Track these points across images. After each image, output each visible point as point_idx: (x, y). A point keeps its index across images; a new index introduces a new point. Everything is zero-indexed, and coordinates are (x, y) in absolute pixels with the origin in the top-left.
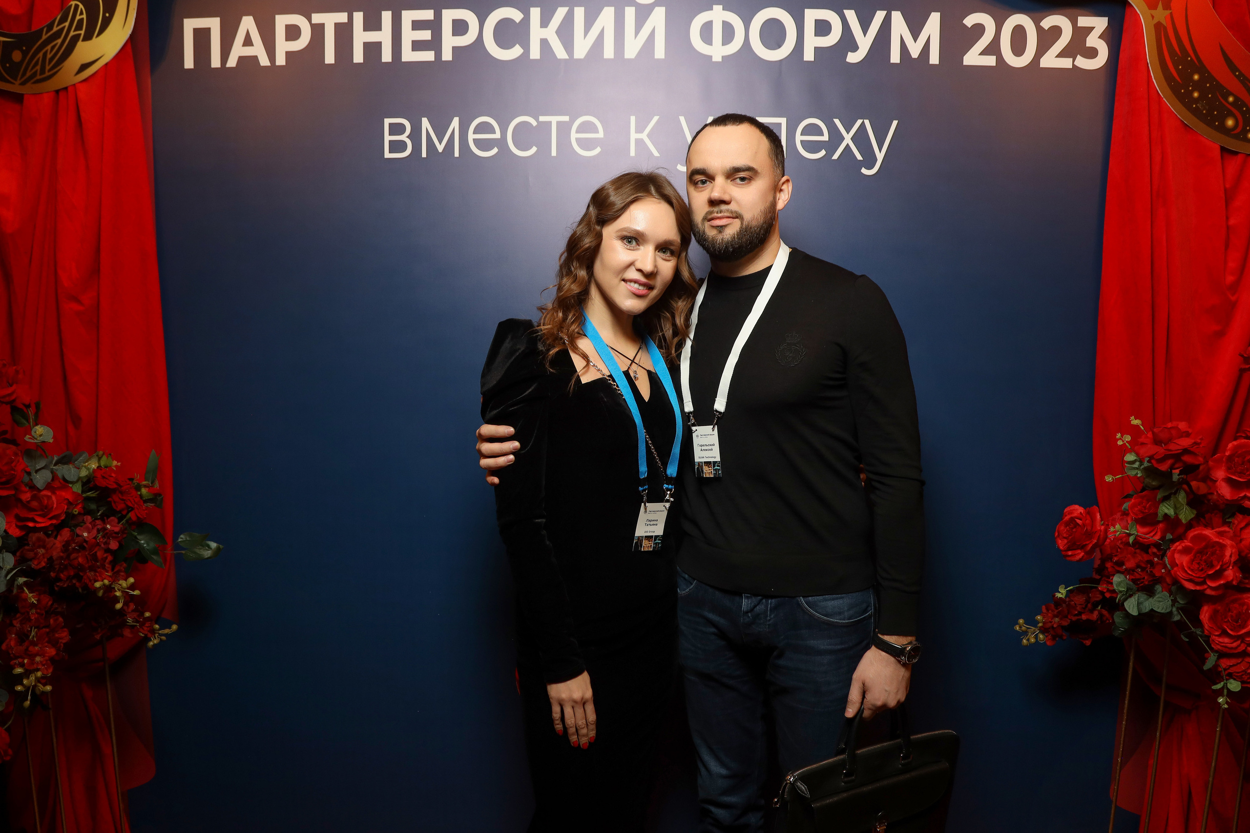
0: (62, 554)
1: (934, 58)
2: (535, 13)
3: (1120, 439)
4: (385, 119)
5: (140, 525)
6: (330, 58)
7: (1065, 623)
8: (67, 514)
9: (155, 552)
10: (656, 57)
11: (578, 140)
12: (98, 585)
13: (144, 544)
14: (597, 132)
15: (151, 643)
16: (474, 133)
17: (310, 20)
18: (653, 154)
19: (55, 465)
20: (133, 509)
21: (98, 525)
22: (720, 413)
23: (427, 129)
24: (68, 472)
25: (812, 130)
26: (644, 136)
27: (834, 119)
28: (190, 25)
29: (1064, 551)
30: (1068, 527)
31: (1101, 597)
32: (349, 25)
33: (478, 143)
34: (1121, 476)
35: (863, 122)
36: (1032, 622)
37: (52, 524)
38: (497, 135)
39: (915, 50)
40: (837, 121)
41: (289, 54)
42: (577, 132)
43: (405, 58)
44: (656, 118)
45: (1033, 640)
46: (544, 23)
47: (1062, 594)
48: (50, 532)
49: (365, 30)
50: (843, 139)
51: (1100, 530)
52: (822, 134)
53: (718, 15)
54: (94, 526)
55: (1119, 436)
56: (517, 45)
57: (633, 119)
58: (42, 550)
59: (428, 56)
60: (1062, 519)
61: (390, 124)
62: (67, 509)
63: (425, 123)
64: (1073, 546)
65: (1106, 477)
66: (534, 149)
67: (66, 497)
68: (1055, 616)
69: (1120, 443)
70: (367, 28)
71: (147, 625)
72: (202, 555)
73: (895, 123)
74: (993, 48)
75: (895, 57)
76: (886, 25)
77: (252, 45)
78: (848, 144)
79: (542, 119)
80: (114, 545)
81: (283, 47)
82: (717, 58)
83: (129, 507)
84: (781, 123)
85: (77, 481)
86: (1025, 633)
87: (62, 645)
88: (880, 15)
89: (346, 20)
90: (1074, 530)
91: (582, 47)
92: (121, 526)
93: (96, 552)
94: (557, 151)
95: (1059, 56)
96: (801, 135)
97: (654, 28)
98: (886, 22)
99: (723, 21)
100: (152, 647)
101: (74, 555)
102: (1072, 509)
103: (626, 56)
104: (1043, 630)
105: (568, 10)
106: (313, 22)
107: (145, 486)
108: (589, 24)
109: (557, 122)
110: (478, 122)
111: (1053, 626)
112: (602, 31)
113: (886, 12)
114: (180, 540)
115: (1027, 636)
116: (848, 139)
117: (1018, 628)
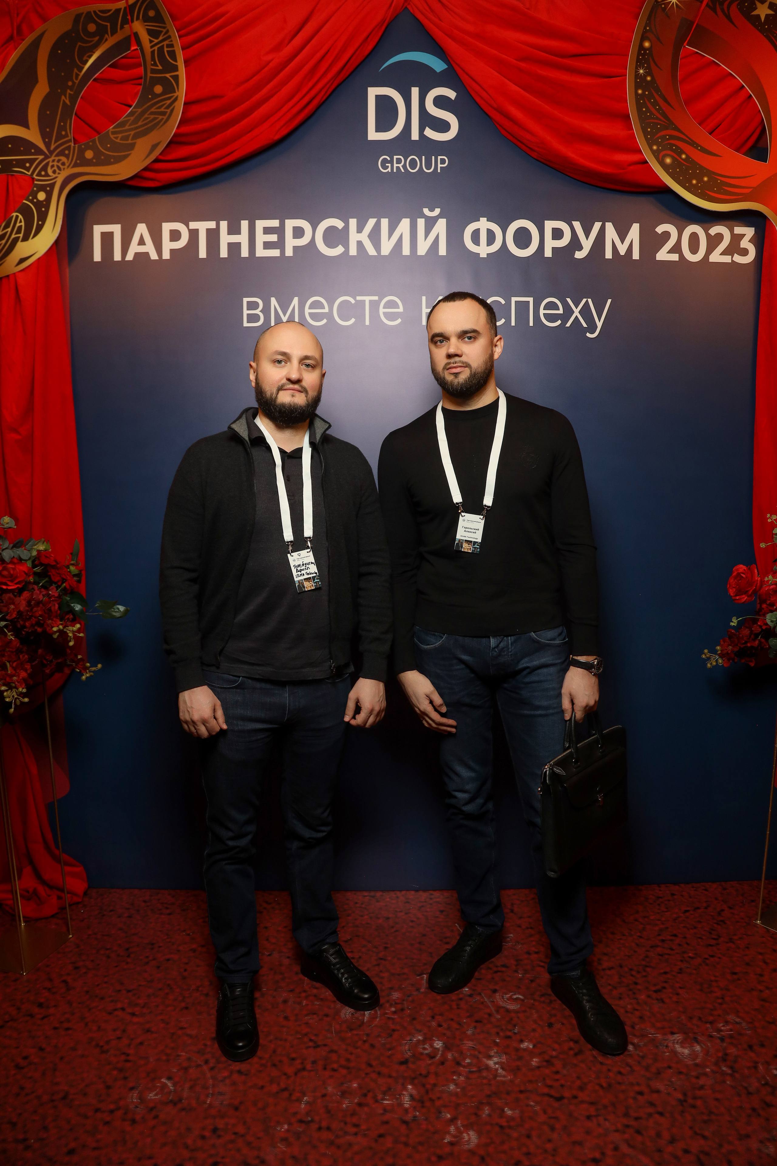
0: (27, 608)
1: (636, 256)
2: (353, 223)
3: (770, 518)
4: (244, 298)
5: (71, 592)
6: (203, 253)
7: (736, 649)
8: (25, 581)
9: (81, 611)
10: (440, 254)
11: (384, 313)
12: (55, 629)
13: (74, 606)
14: (398, 308)
15: (84, 677)
16: (309, 308)
17: (188, 226)
20: (66, 580)
21: (42, 592)
22: (488, 507)
23: (275, 305)
24: (22, 552)
25: (551, 306)
27: (567, 299)
28: (98, 230)
29: (734, 596)
30: (736, 580)
31: (760, 630)
32: (217, 230)
34: (771, 543)
35: (587, 300)
36: (713, 651)
37: (17, 587)
38: (326, 310)
39: (622, 250)
40: (569, 300)
41: (172, 251)
42: (384, 308)
43: (257, 255)
45: (714, 664)
46: (360, 230)
47: (735, 623)
48: (16, 593)
49: (229, 234)
50: (574, 312)
51: (758, 581)
52: (558, 309)
53: (483, 224)
55: (769, 515)
56: (340, 245)
57: (424, 298)
58: (13, 604)
59: (275, 253)
60: (732, 575)
61: (248, 302)
62: (25, 578)
63: (273, 301)
64: (739, 592)
65: (761, 544)
66: (353, 320)
67: (23, 570)
68: (729, 645)
69: (769, 520)
70: (230, 232)
71: (80, 664)
72: (114, 615)
73: (609, 301)
74: (676, 249)
75: (609, 255)
76: (602, 233)
77: (145, 244)
78: (577, 316)
79: (359, 298)
81: (168, 246)
82: (483, 255)
83: (64, 579)
84: (530, 301)
85: (29, 559)
86: (709, 659)
87: (30, 671)
88: (597, 225)
89: (215, 227)
90: (740, 581)
91: (387, 247)
92: (59, 593)
94: (369, 322)
95: (722, 254)
96: (543, 310)
97: (438, 234)
98: (602, 230)
99: (487, 229)
100: (85, 680)
101: (35, 609)
102: (738, 567)
103: (418, 254)
104: (721, 656)
105: (377, 220)
106: (190, 228)
107: (72, 564)
108: (392, 230)
109: (370, 300)
110: (313, 301)
111: (728, 653)
112: (401, 236)
113: (602, 223)
114: (97, 605)
115: (711, 661)
116: (577, 312)
117: (704, 656)
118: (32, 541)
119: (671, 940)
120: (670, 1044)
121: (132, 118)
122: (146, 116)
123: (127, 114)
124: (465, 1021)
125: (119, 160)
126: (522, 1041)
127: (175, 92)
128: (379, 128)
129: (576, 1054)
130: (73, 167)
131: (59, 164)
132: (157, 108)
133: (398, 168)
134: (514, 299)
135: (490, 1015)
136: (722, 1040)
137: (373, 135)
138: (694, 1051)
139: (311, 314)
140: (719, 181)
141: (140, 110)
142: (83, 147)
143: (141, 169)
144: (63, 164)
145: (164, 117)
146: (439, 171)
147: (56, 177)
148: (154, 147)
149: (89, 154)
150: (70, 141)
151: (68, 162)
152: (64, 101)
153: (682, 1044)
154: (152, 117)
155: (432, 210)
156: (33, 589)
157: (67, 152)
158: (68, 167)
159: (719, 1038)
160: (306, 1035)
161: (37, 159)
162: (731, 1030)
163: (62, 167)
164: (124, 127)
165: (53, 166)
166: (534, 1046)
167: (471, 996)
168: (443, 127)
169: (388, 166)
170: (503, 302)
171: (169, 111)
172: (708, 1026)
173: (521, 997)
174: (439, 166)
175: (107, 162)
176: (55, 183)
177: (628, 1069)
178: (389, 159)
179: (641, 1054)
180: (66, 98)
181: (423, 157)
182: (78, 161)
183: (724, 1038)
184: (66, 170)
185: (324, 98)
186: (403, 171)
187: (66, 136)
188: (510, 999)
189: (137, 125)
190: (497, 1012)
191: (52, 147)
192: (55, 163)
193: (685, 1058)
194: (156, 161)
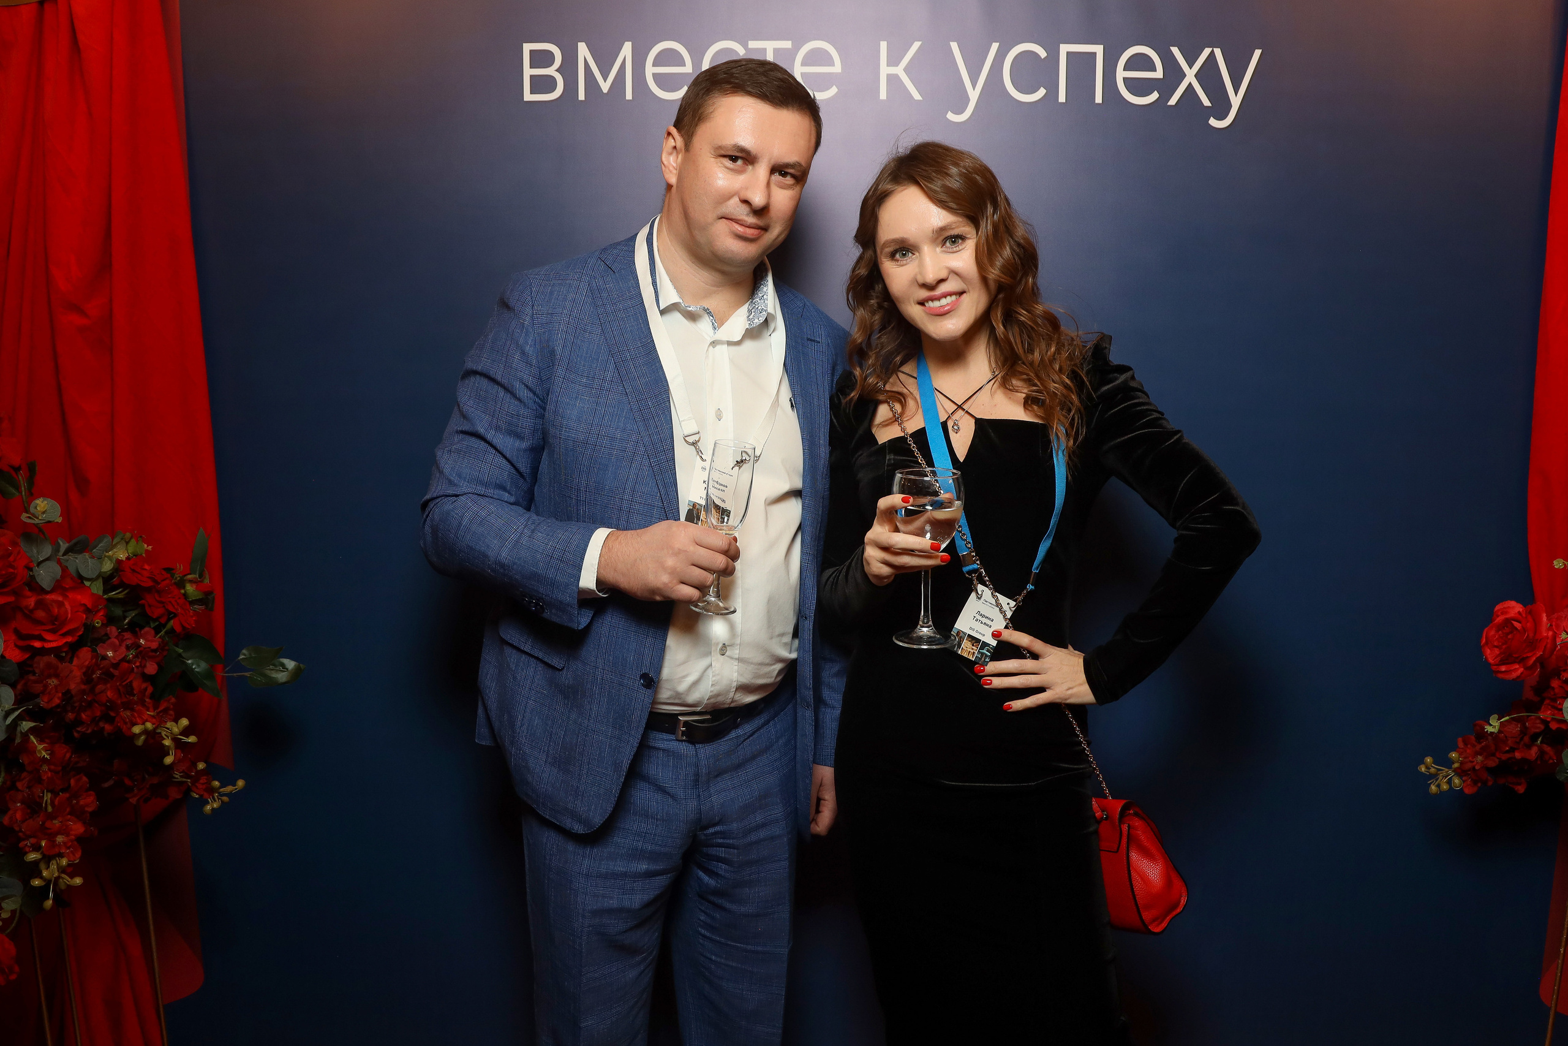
0: (83, 687)
4: (524, 44)
5: (187, 637)
7: (1492, 763)
8: (85, 625)
9: (208, 675)
12: (137, 729)
13: (193, 664)
14: (833, 64)
15: (209, 807)
16: (654, 65)
18: (913, 97)
19: (64, 555)
20: (175, 615)
21: (126, 639)
23: (585, 58)
24: (84, 564)
25: (1140, 62)
26: (899, 70)
27: (1171, 48)
29: (1497, 665)
30: (1500, 632)
31: (1542, 727)
33: (660, 80)
35: (1213, 50)
36: (1444, 762)
37: (67, 642)
38: (688, 68)
40: (1175, 51)
42: (804, 64)
44: (917, 45)
45: (1445, 787)
47: (1495, 727)
48: (64, 654)
50: (1185, 75)
51: (1547, 637)
52: (1154, 69)
54: (122, 641)
57: (884, 45)
58: (53, 680)
60: (1492, 620)
61: (531, 51)
62: (87, 618)
63: (583, 50)
64: (1507, 658)
65: (1555, 562)
67: (82, 603)
68: (1477, 753)
71: (201, 781)
72: (277, 677)
73: (1257, 53)
78: (1190, 83)
79: (753, 44)
80: (151, 668)
83: (173, 613)
84: (1096, 53)
85: (97, 577)
86: (1434, 776)
87: (88, 815)
90: (1510, 637)
92: (160, 640)
93: (131, 682)
96: (1123, 70)
100: (210, 812)
101: (100, 687)
102: (1505, 606)
104: (1460, 773)
107: (191, 581)
109: (775, 49)
110: (661, 50)
111: (1472, 766)
114: (242, 657)
115: (1437, 780)
116: (1190, 75)
117: (1423, 769)
118: (106, 539)
134: (1065, 49)
139: (658, 78)
170: (1043, 54)
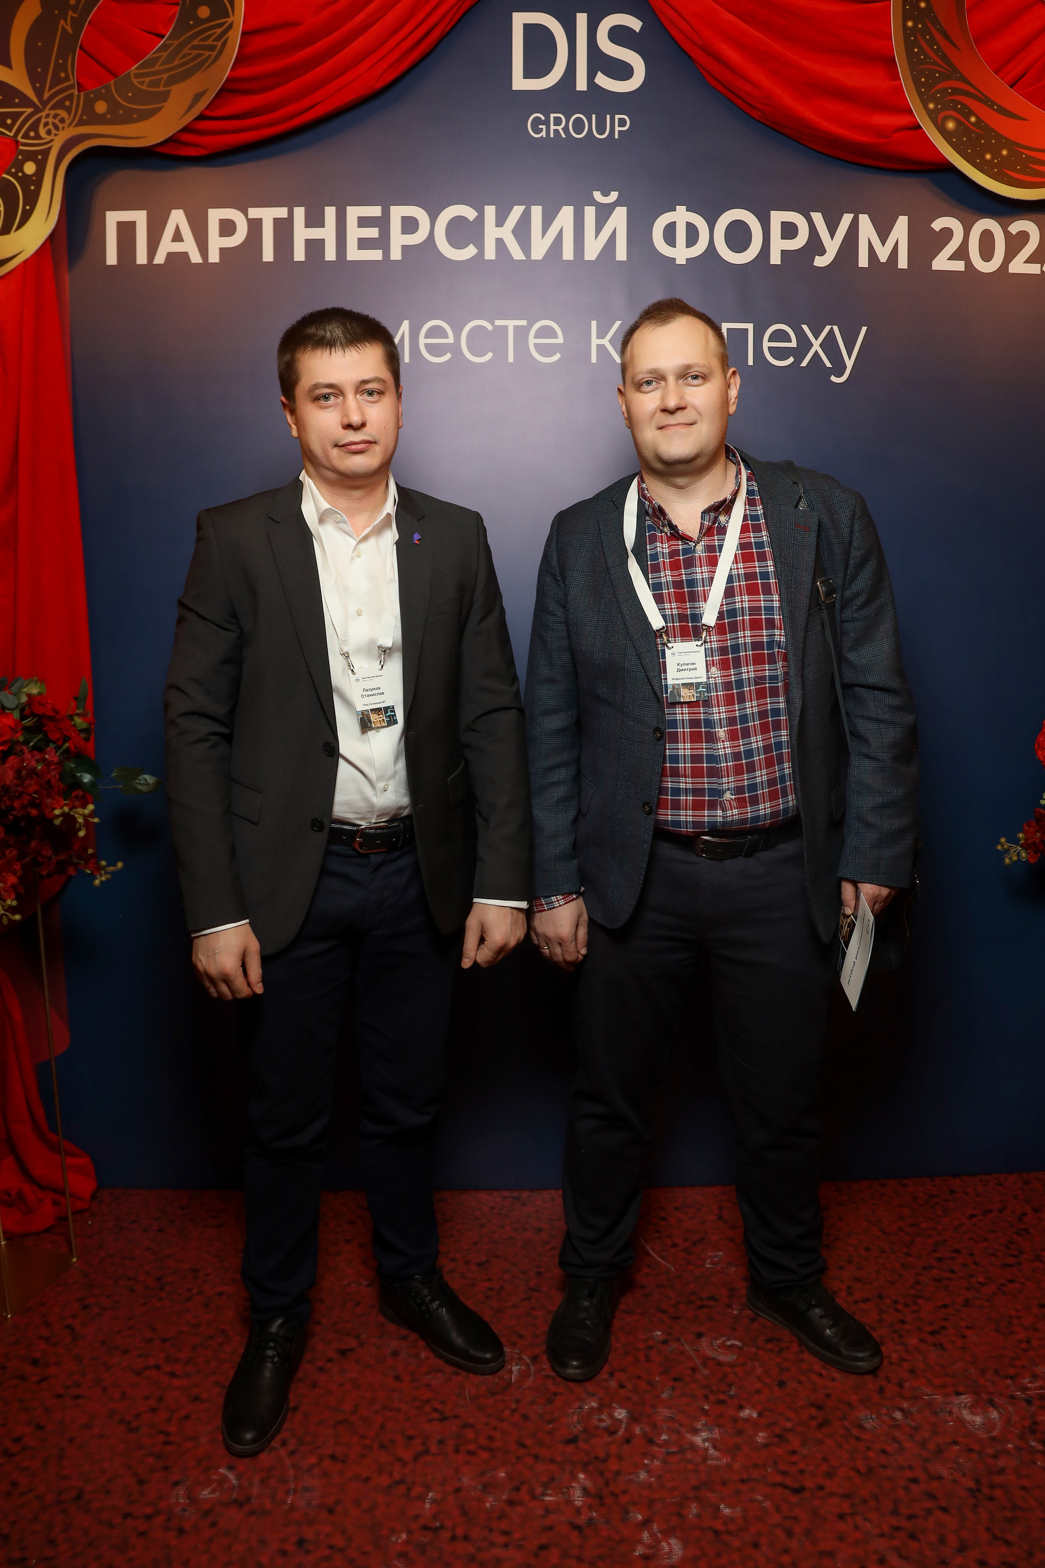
1: (902, 263)
2: (490, 211)
5: (77, 756)
6: (268, 255)
8: (11, 740)
9: (93, 784)
10: (618, 258)
11: (536, 346)
12: (56, 812)
13: (82, 776)
14: (555, 336)
15: (97, 882)
16: (425, 337)
17: (246, 215)
18: (615, 361)
20: (69, 738)
21: (35, 755)
24: (7, 697)
25: (779, 336)
26: (605, 342)
27: (802, 325)
28: (113, 218)
32: (289, 221)
33: (430, 348)
35: (832, 327)
36: (1014, 841)
38: (451, 340)
39: (883, 254)
40: (805, 327)
41: (222, 250)
42: (536, 337)
43: (349, 258)
44: (617, 324)
45: (1015, 858)
46: (500, 222)
49: (306, 226)
50: (812, 345)
52: (790, 341)
53: (681, 216)
56: (471, 245)
57: (594, 324)
59: (376, 255)
62: (11, 735)
66: (490, 355)
67: (8, 724)
68: (1038, 832)
70: (309, 224)
71: (92, 861)
72: (139, 789)
73: (864, 329)
74: (962, 254)
75: (863, 261)
76: (854, 230)
77: (183, 241)
78: (817, 350)
79: (498, 323)
81: (216, 243)
82: (680, 261)
83: (66, 736)
84: (748, 329)
86: (1007, 851)
88: (847, 218)
89: (286, 216)
91: (539, 248)
92: (60, 756)
94: (514, 357)
95: (1028, 261)
96: (769, 342)
97: (615, 229)
98: (854, 225)
99: (687, 222)
100: (98, 885)
101: (27, 782)
103: (586, 258)
104: (1026, 847)
105: (525, 208)
106: (250, 217)
107: (78, 715)
108: (547, 224)
109: (514, 326)
110: (429, 326)
111: (1034, 843)
112: (561, 231)
113: (853, 214)
114: (114, 774)
115: (1009, 855)
116: (817, 345)
117: (1000, 848)
118: (20, 681)
119: (953, 1259)
120: (955, 1410)
121: (165, 54)
122: (186, 51)
123: (156, 48)
124: (658, 1379)
125: (145, 116)
126: (741, 1408)
127: (228, 16)
128: (530, 73)
129: (820, 1426)
130: (77, 125)
131: (56, 121)
132: (202, 40)
133: (556, 131)
135: (694, 1370)
136: (1029, 1402)
137: (520, 83)
138: (989, 1419)
139: (428, 347)
140: (1024, 156)
141: (176, 43)
142: (92, 95)
143: (179, 129)
144: (62, 121)
145: (211, 53)
146: (616, 137)
147: (52, 141)
148: (198, 97)
149: (101, 107)
150: (72, 87)
151: (69, 119)
152: (63, 28)
153: (973, 1409)
154: (195, 52)
155: (606, 194)
156: (22, 751)
157: (67, 103)
158: (70, 125)
159: (1024, 1399)
160: (427, 1402)
161: (23, 113)
162: (1041, 1388)
163: (60, 125)
164: (153, 66)
165: (46, 124)
166: (760, 1415)
167: (665, 1342)
168: (623, 71)
169: (542, 128)
171: (219, 44)
172: (1009, 1382)
173: (737, 1343)
174: (617, 129)
175: (127, 118)
176: (50, 148)
177: (896, 1445)
178: (543, 118)
179: (913, 1424)
180: (67, 24)
181: (594, 116)
182: (85, 117)
183: (1031, 1399)
184: (66, 129)
185: (449, 28)
186: (564, 136)
187: (67, 79)
188: (723, 1346)
189: (172, 65)
190: (705, 1365)
191: (46, 96)
192: (50, 120)
193: (977, 1430)
194: (201, 117)
